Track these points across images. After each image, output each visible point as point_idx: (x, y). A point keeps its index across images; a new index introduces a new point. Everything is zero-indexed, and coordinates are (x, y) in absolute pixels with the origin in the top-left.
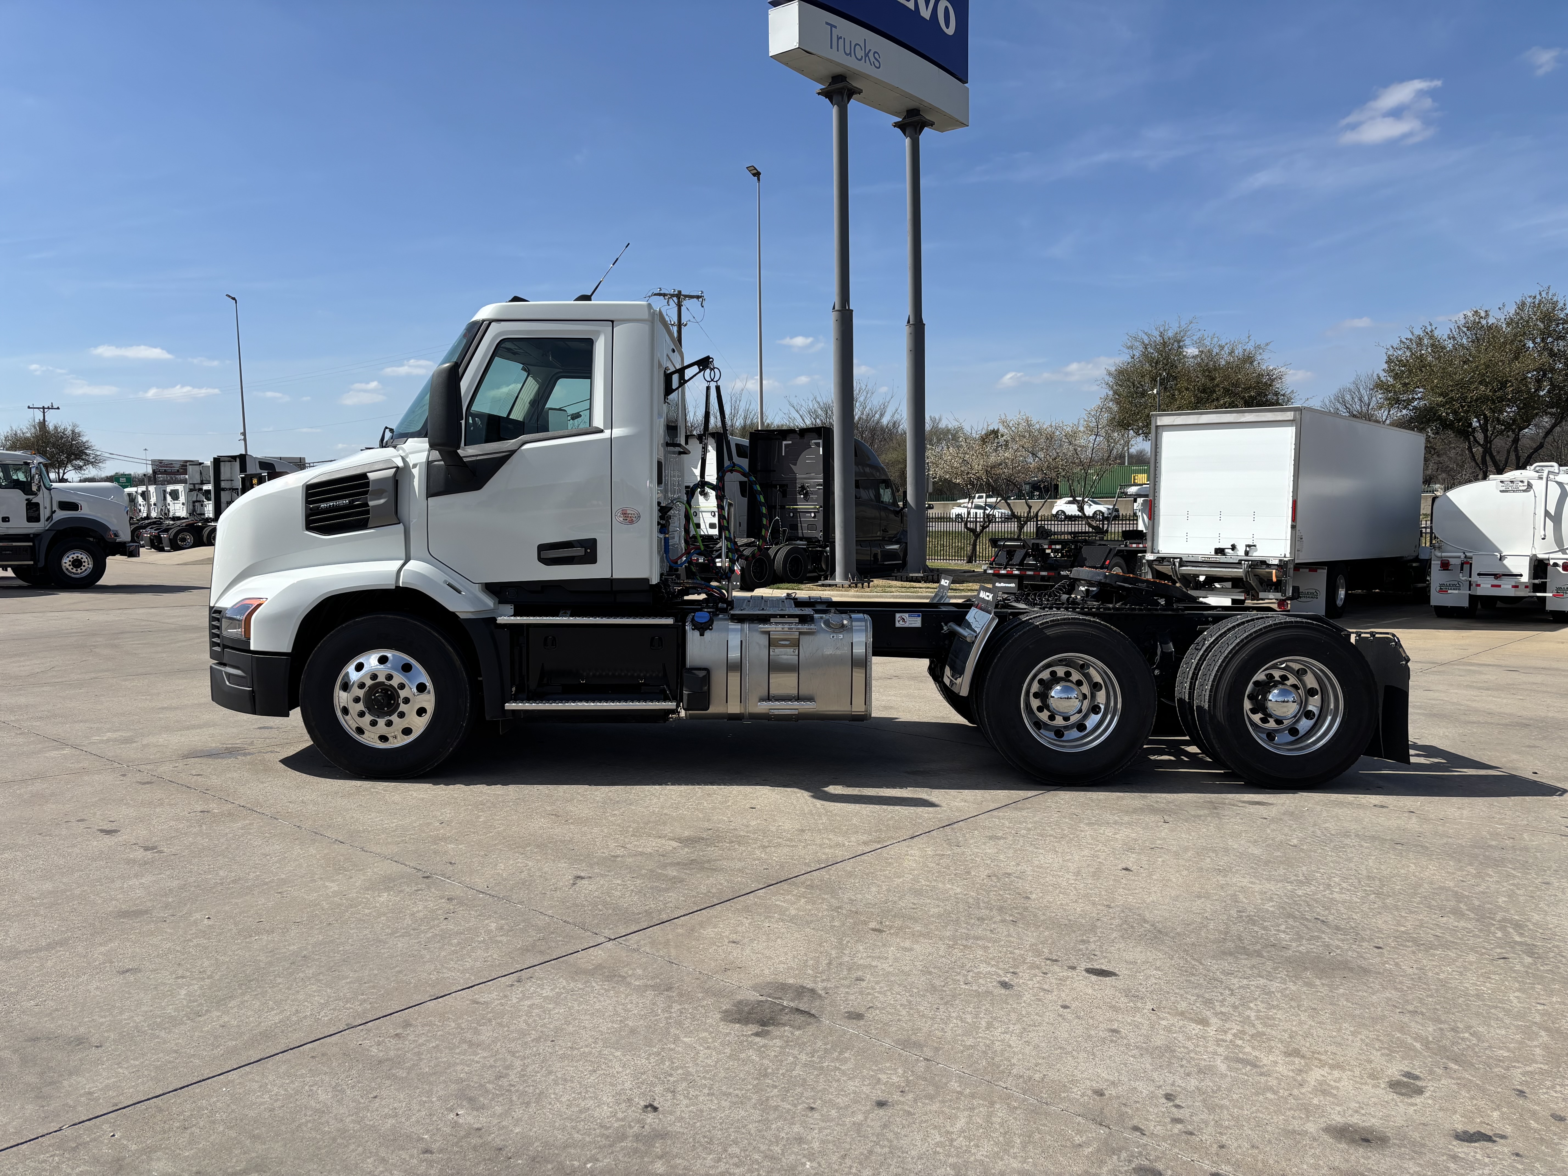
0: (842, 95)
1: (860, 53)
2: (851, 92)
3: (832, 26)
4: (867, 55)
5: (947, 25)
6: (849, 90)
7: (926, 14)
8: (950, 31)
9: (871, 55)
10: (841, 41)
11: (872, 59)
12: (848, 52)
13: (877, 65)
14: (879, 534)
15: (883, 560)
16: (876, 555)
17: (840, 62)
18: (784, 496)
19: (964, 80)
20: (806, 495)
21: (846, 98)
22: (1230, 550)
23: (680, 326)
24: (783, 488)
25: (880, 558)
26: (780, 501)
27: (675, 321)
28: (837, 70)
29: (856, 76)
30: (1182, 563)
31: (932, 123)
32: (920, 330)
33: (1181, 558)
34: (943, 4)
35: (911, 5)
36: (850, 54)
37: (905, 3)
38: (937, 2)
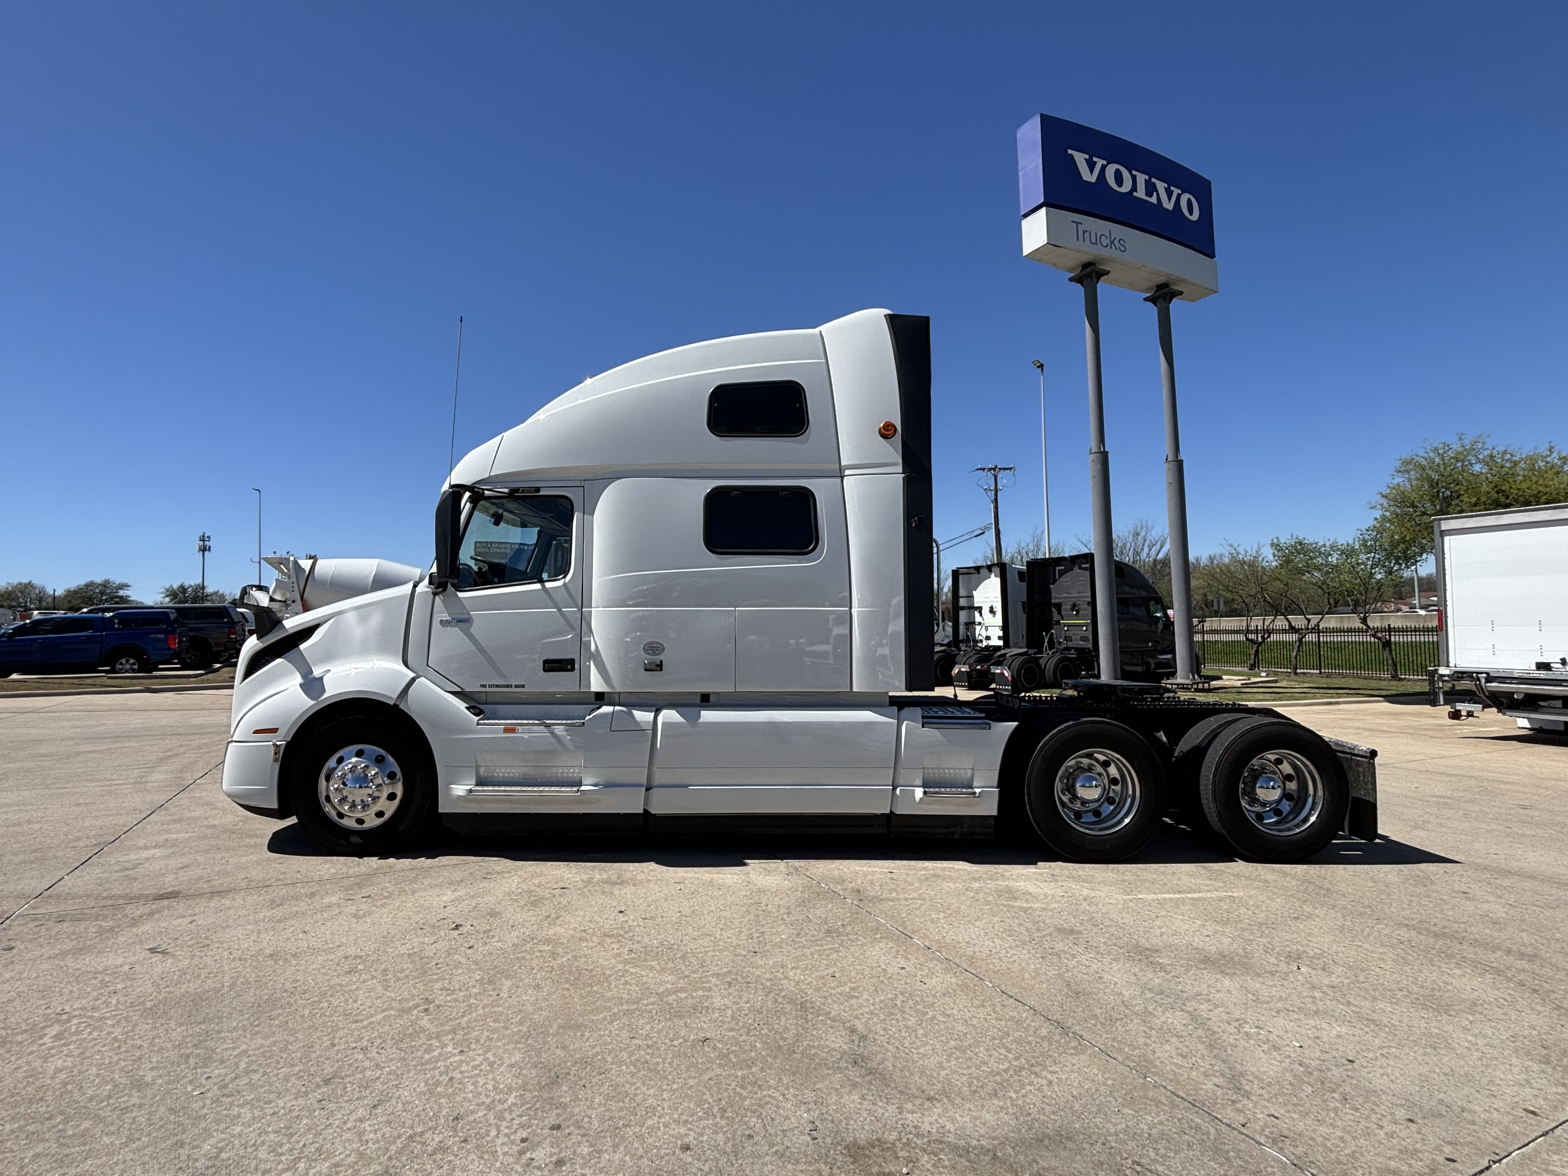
0: (1091, 277)
1: (1105, 241)
2: (1101, 274)
3: (1077, 223)
4: (1112, 242)
5: (1191, 213)
6: (1097, 273)
7: (1169, 206)
8: (1195, 217)
9: (1116, 242)
10: (1087, 234)
11: (1118, 245)
12: (1094, 241)
13: (1123, 249)
14: (1150, 644)
15: (1156, 668)
16: (1148, 664)
17: (1088, 251)
18: (1059, 613)
19: (1212, 256)
20: (1077, 611)
21: (1095, 279)
22: (1560, 666)
23: (996, 491)
24: (1058, 606)
25: (1153, 666)
26: (1056, 617)
27: (992, 488)
28: (1086, 258)
29: (1104, 260)
30: (1490, 679)
31: (1181, 293)
32: (1179, 466)
33: (1487, 673)
34: (1185, 197)
35: (1153, 200)
36: (1096, 243)
37: (1147, 198)
38: (1179, 196)
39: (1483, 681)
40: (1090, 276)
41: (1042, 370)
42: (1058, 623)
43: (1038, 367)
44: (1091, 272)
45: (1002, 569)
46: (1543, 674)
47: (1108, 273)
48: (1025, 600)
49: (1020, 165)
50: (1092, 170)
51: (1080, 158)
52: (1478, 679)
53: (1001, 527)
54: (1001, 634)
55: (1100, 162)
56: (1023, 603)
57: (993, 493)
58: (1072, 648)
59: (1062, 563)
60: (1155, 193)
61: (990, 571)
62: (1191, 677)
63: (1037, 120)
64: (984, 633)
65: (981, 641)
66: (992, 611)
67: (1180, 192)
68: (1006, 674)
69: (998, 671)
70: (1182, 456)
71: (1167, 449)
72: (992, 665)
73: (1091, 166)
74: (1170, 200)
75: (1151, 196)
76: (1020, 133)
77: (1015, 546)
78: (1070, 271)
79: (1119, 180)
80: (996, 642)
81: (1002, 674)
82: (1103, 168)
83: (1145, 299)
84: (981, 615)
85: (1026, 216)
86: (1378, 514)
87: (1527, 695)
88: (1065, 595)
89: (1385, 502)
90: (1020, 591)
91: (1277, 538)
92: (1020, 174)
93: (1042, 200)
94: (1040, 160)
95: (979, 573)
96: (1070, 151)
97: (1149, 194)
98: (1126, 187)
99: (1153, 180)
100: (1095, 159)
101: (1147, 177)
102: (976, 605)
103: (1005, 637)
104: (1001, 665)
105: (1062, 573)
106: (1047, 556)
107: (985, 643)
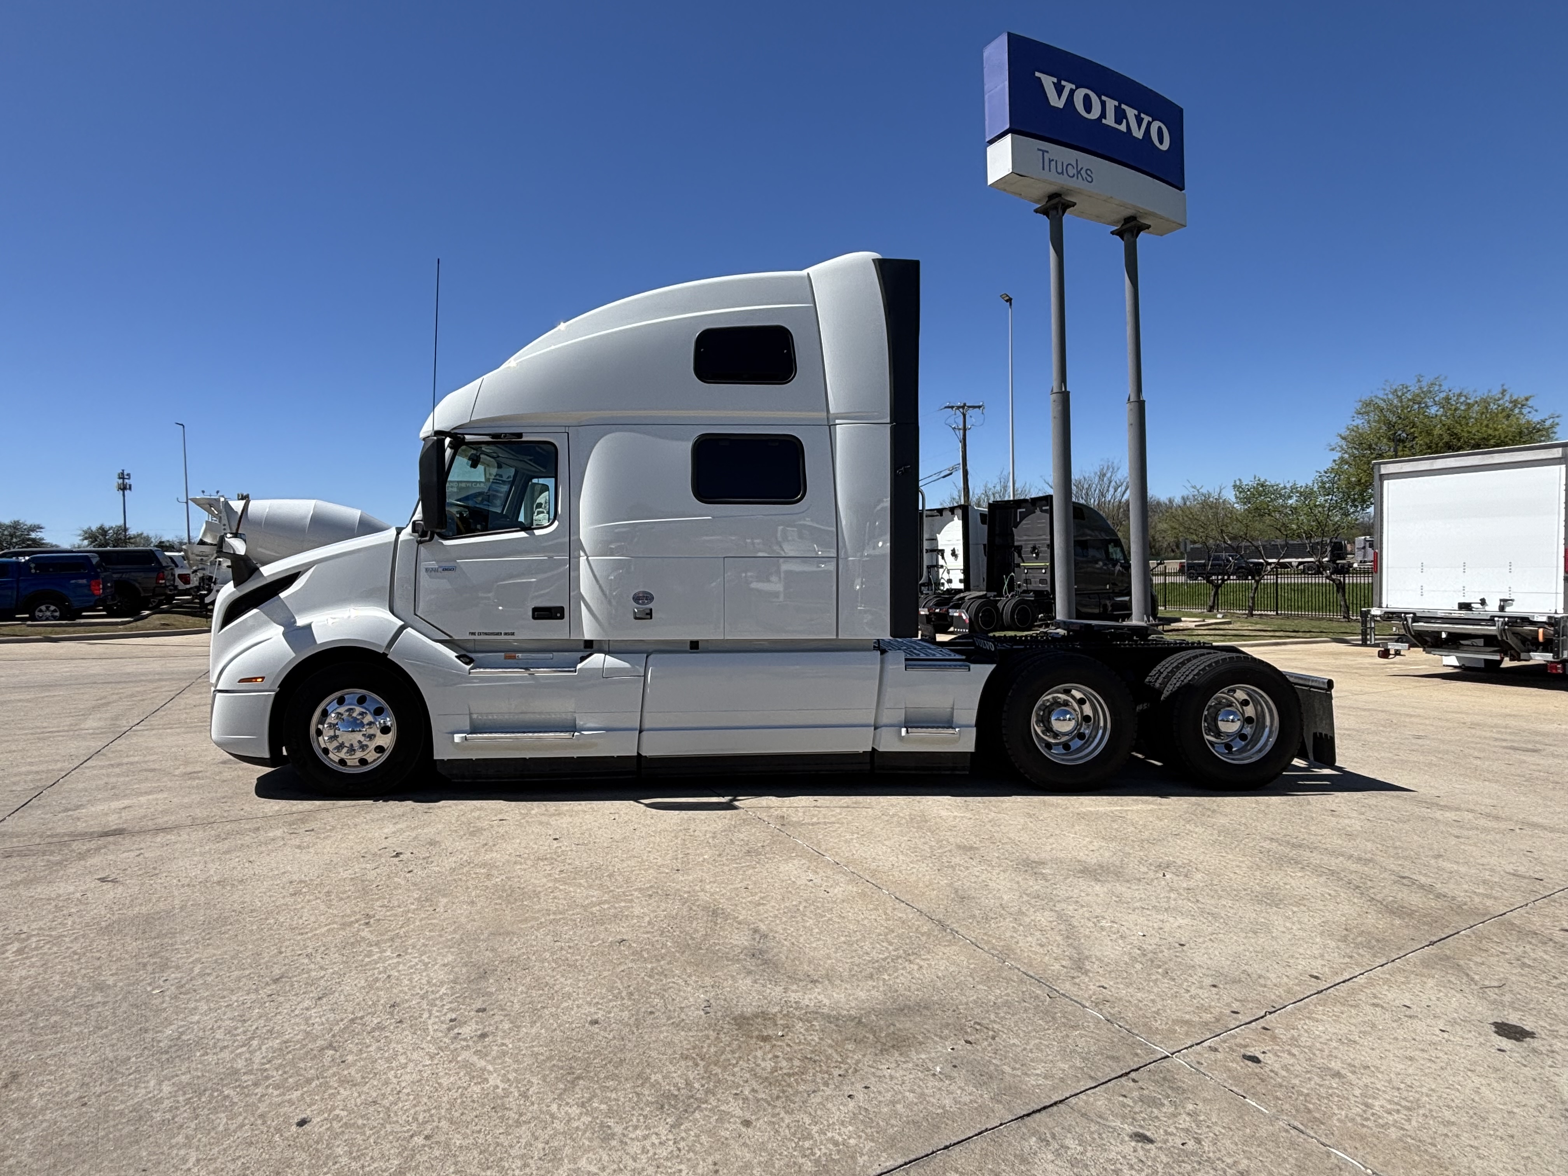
0: (1057, 209)
1: (1072, 171)
2: (1067, 206)
3: (1044, 151)
4: (1079, 172)
5: (1161, 142)
6: (1063, 204)
7: (1139, 134)
8: (1165, 147)
9: (1083, 172)
10: (1053, 163)
11: (1084, 175)
12: (1060, 170)
13: (1090, 179)
14: (1108, 587)
15: (1113, 610)
16: (1105, 606)
17: (1055, 182)
18: (1020, 556)
19: (1181, 188)
20: (1037, 554)
21: (1060, 212)
22: (1479, 606)
23: (965, 430)
24: (1019, 549)
25: (1110, 609)
26: (1017, 560)
27: (961, 426)
28: (1052, 189)
29: (1070, 192)
30: (1416, 619)
31: (1148, 227)
32: (1141, 406)
33: (1414, 614)
34: (1156, 125)
35: (1123, 128)
36: (1062, 173)
37: (1117, 126)
38: (1149, 124)
39: (1410, 621)
40: (1055, 207)
41: (1011, 304)
42: (1018, 566)
43: (1007, 301)
44: (1057, 204)
45: (965, 510)
46: (1464, 614)
47: (1074, 204)
48: (986, 542)
49: (986, 87)
50: (1060, 96)
51: (1048, 82)
52: (1406, 619)
53: (969, 468)
54: (962, 576)
55: (1068, 86)
56: (984, 545)
57: (961, 432)
58: (1031, 591)
59: (1024, 505)
60: (1125, 121)
61: (953, 513)
62: (1145, 619)
63: (1003, 40)
64: (946, 576)
65: (943, 584)
66: (954, 554)
67: (1150, 119)
68: (964, 617)
69: (956, 614)
70: (1144, 396)
71: (1129, 389)
72: (951, 608)
73: (1059, 90)
74: (1139, 128)
75: (1120, 123)
76: (987, 52)
77: (982, 488)
78: (1037, 201)
79: (1088, 107)
80: (958, 585)
81: (960, 617)
82: (1072, 92)
83: (1113, 233)
84: (943, 558)
85: (991, 142)
86: (1337, 455)
87: (1450, 634)
88: (1025, 538)
89: (1343, 443)
90: (981, 532)
91: (1240, 480)
92: (986, 97)
93: (1007, 126)
94: (1007, 83)
95: (941, 515)
96: (1037, 74)
97: (1118, 121)
98: (1095, 114)
99: (1123, 106)
100: (1063, 83)
101: (1117, 103)
102: (940, 548)
103: (966, 581)
104: (959, 608)
105: (1024, 516)
106: (1011, 498)
107: (947, 586)
